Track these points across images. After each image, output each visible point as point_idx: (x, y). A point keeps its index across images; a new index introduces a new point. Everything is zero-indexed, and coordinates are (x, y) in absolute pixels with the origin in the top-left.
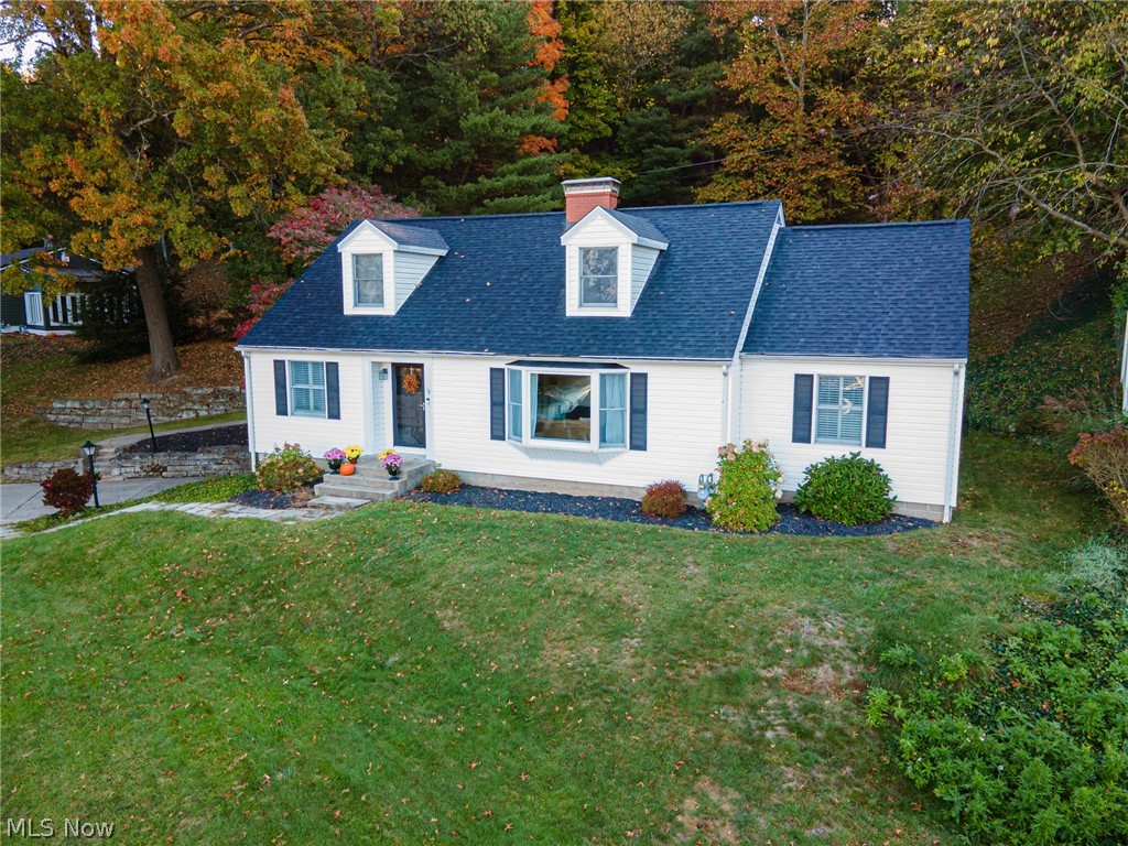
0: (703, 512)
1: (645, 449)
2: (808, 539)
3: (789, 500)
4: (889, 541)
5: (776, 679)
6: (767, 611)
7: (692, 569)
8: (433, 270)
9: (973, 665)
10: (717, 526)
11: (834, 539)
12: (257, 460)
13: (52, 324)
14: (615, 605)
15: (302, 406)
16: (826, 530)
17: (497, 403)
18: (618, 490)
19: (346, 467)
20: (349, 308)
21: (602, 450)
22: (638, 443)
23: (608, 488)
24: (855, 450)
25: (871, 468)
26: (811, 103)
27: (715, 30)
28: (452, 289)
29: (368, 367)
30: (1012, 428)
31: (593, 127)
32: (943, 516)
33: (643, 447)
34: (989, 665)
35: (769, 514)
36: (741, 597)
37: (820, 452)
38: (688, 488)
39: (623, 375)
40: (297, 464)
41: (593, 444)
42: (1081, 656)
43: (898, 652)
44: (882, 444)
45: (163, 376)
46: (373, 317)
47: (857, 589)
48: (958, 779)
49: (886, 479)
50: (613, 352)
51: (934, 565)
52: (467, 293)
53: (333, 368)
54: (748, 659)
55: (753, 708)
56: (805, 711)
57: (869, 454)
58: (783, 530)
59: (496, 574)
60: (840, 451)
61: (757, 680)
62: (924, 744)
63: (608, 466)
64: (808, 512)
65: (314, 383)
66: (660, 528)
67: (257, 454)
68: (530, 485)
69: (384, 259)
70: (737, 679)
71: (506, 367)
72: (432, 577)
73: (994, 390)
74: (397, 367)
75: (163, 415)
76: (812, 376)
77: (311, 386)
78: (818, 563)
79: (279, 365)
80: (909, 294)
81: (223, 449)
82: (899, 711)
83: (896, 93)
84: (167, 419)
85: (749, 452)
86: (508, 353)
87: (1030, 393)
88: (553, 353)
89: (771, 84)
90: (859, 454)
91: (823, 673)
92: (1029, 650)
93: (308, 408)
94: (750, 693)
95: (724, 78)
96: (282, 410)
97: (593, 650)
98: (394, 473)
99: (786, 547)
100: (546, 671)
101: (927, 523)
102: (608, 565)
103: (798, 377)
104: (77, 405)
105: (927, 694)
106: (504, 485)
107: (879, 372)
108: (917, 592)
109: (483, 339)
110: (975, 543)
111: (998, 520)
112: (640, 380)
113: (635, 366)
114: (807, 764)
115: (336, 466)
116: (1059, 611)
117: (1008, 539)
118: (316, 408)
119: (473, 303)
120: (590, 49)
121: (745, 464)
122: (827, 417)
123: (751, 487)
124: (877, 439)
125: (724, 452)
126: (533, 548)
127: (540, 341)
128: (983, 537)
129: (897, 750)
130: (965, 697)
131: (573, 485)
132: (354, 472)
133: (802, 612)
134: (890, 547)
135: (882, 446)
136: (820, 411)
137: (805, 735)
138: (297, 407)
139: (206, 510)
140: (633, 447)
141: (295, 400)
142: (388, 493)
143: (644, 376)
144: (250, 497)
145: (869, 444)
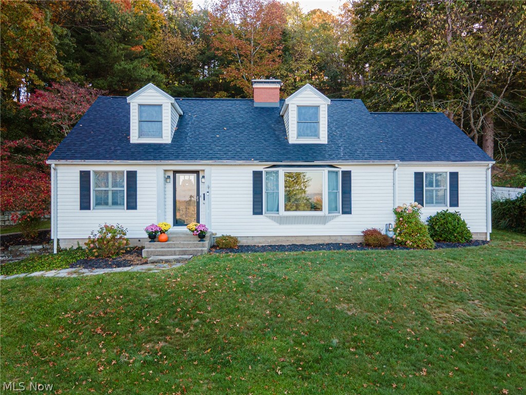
1: (351, 213)
8: (179, 122)
12: (58, 244)
15: (102, 202)
17: (257, 193)
18: (334, 238)
19: (162, 237)
20: (135, 138)
21: (330, 215)
22: (347, 210)
23: (329, 238)
24: (445, 209)
29: (161, 173)
32: (486, 238)
33: (350, 213)
37: (428, 211)
39: (337, 173)
40: (116, 239)
41: (325, 212)
44: (457, 205)
50: (332, 159)
53: (132, 175)
57: (452, 210)
60: (440, 209)
63: (330, 224)
65: (115, 186)
67: (58, 240)
68: (278, 241)
69: (164, 108)
71: (264, 171)
74: (176, 175)
76: (423, 173)
77: (111, 188)
79: (85, 176)
85: (413, 208)
86: (265, 161)
88: (296, 160)
90: (447, 210)
93: (107, 204)
96: (85, 205)
98: (202, 237)
103: (416, 174)
106: (261, 243)
107: (454, 170)
112: (347, 176)
113: (344, 166)
122: (430, 193)
124: (454, 202)
131: (306, 238)
132: (169, 240)
136: (426, 191)
138: (98, 204)
139: (64, 273)
140: (344, 213)
141: (96, 198)
142: (206, 249)
143: (349, 172)
144: (88, 263)
145: (451, 206)
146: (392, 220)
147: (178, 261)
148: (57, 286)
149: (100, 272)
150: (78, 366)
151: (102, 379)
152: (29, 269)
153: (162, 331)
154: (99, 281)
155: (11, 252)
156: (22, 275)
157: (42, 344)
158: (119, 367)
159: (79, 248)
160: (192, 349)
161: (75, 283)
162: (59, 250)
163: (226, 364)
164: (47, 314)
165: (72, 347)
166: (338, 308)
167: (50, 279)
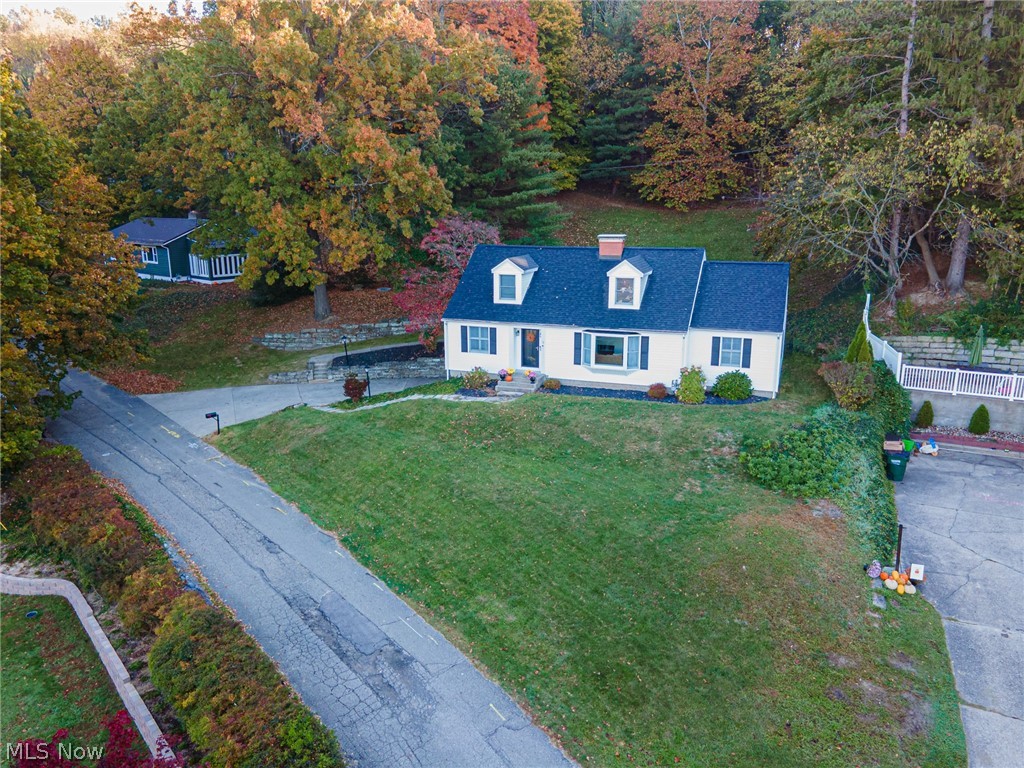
0: (674, 396)
2: (718, 406)
3: (710, 390)
4: (750, 406)
5: (710, 452)
6: (706, 431)
7: (675, 418)
8: (533, 278)
9: (773, 443)
10: (681, 402)
11: (728, 406)
13: (214, 276)
14: (650, 431)
15: (475, 348)
16: (725, 403)
17: (577, 348)
19: (508, 378)
20: (497, 300)
21: (628, 370)
22: (644, 366)
24: (737, 369)
25: (744, 376)
26: (712, 119)
27: (649, 69)
28: (547, 291)
29: (513, 331)
30: (812, 352)
31: (563, 130)
32: (772, 395)
33: (646, 368)
34: (777, 443)
35: (702, 396)
36: (696, 427)
37: (723, 370)
38: (666, 386)
39: (638, 338)
40: (481, 377)
41: (624, 367)
42: (806, 440)
43: (750, 441)
45: (324, 318)
46: (510, 305)
47: (737, 423)
48: (764, 472)
49: (750, 381)
50: (634, 327)
51: (766, 414)
52: (555, 293)
53: (493, 331)
54: (700, 446)
55: (703, 460)
56: (720, 460)
57: (743, 371)
58: (708, 403)
59: (598, 421)
60: (731, 369)
61: (703, 452)
62: (755, 465)
63: (630, 376)
64: (717, 396)
65: (482, 336)
66: (659, 403)
67: (449, 371)
69: (516, 278)
70: (697, 452)
71: (582, 333)
72: (573, 423)
73: (807, 331)
74: (524, 330)
75: (331, 341)
76: (719, 338)
77: (480, 338)
78: (722, 414)
79: (464, 329)
80: (762, 301)
81: (389, 364)
82: (749, 458)
83: (768, 114)
84: (333, 344)
85: (693, 370)
86: (584, 326)
87: (823, 333)
88: (605, 327)
89: (686, 108)
90: (739, 370)
91: (725, 449)
92: (790, 440)
93: (478, 348)
94: (702, 456)
95: (655, 103)
96: (464, 349)
97: (644, 445)
98: (533, 380)
99: (711, 409)
100: (629, 452)
101: (766, 399)
102: (643, 417)
103: (714, 338)
104: (280, 336)
105: (758, 453)
106: (580, 385)
107: (748, 336)
108: (758, 424)
109: (570, 319)
110: (783, 406)
111: (794, 396)
112: (645, 340)
113: (644, 334)
114: (721, 473)
115: (503, 378)
116: (803, 427)
117: (796, 405)
118: (483, 349)
119: (560, 299)
120: (561, 76)
121: (691, 375)
122: (726, 355)
123: (695, 386)
124: (746, 364)
125: (683, 371)
126: (609, 411)
127: (599, 320)
128: (786, 404)
129: (748, 468)
130: (770, 453)
132: (512, 380)
133: (718, 431)
134: (750, 408)
135: (749, 367)
137: (720, 466)
138: (472, 348)
139: (450, 398)
140: (642, 368)
141: (472, 345)
142: (533, 389)
143: (648, 338)
144: (464, 392)
145: (743, 366)
146: (677, 377)
147: (513, 396)
148: (449, 406)
149: (470, 399)
150: (456, 445)
151: (465, 451)
152: (436, 393)
153: (492, 436)
154: (468, 406)
155: (419, 363)
156: (431, 396)
157: (442, 434)
158: (472, 448)
159: (462, 377)
160: (503, 446)
161: (457, 405)
162: (450, 378)
163: (514, 453)
164: (444, 421)
165: (454, 437)
166: (581, 436)
167: (445, 402)
